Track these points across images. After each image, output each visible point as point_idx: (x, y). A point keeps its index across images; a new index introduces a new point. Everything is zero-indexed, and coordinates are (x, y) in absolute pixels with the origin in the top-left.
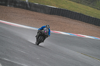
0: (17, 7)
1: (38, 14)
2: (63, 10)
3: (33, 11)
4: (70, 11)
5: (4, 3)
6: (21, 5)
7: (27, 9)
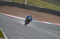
0: (19, 7)
1: (32, 11)
2: (47, 9)
3: (29, 10)
4: (51, 10)
5: (12, 5)
6: (22, 6)
7: (26, 8)
